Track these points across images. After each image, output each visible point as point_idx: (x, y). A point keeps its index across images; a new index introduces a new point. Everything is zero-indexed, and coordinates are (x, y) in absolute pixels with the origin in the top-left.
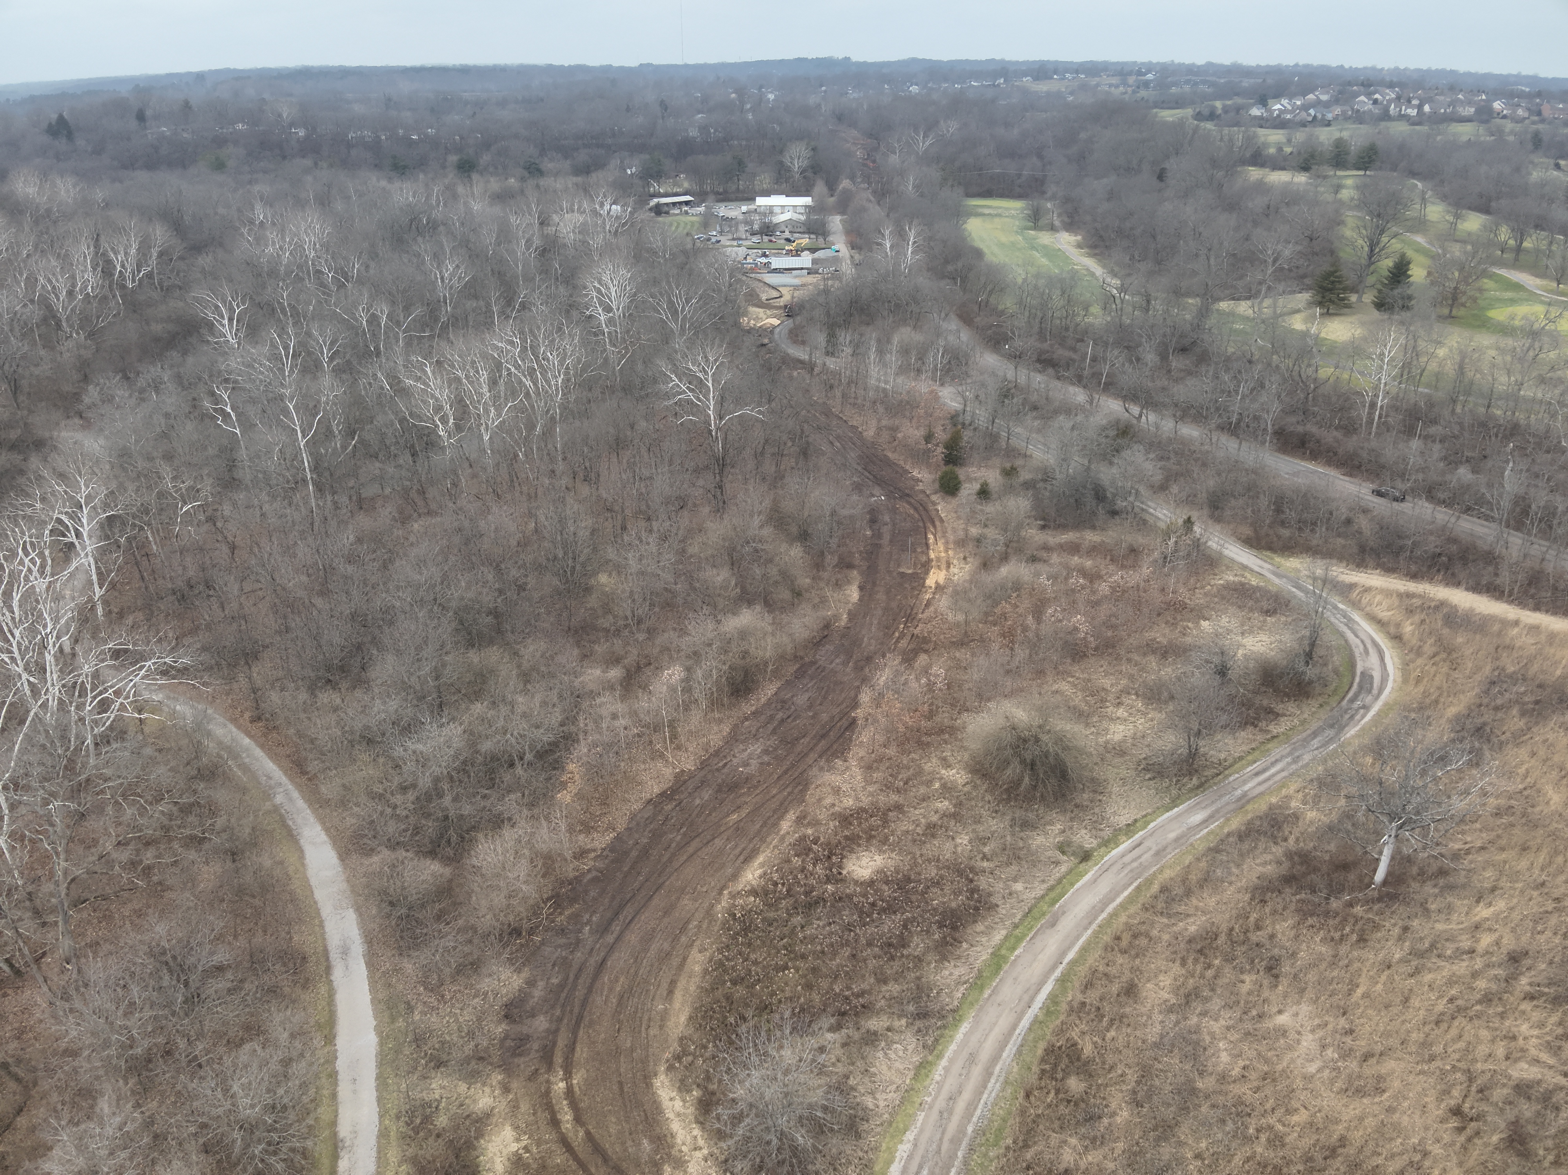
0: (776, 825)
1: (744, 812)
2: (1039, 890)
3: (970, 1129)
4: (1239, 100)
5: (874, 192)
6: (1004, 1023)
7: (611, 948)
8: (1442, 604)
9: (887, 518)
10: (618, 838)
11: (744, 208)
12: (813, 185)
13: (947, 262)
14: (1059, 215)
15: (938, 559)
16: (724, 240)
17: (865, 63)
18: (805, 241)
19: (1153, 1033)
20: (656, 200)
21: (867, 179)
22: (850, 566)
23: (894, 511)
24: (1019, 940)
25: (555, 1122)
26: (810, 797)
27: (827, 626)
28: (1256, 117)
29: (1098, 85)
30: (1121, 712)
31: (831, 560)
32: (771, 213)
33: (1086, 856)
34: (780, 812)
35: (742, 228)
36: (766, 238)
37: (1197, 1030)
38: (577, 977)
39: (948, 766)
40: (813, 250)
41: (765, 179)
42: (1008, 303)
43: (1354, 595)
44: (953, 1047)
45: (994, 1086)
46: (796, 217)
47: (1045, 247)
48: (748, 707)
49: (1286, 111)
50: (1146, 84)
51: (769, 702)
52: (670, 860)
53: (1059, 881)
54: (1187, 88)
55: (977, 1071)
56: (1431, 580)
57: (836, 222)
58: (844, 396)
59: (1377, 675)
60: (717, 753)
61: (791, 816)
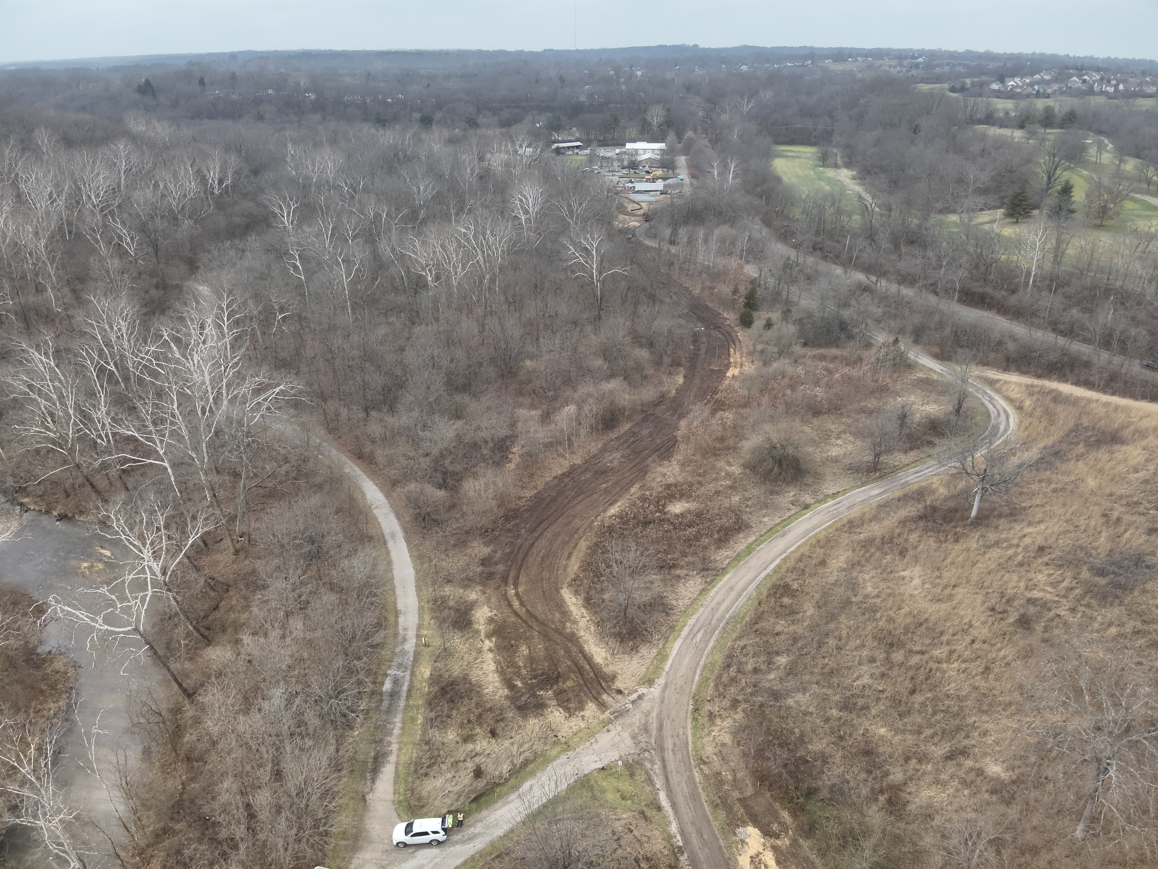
0: (628, 490)
1: (609, 484)
2: (777, 520)
3: (727, 616)
4: (984, 78)
5: (710, 141)
6: (750, 576)
7: (537, 539)
8: (1052, 391)
9: (704, 340)
10: (539, 492)
11: (618, 151)
12: (666, 136)
13: (757, 185)
14: (842, 157)
15: (736, 362)
16: (603, 172)
17: (709, 49)
18: (659, 172)
19: (832, 579)
20: (556, 145)
21: (705, 131)
22: (679, 365)
23: (709, 335)
24: (763, 542)
25: (510, 605)
26: (649, 477)
27: (663, 396)
28: (994, 90)
29: (881, 66)
30: (839, 442)
31: (667, 360)
32: (637, 154)
33: (807, 507)
34: (632, 483)
35: (616, 164)
36: (632, 171)
37: (857, 577)
38: (519, 549)
39: (732, 465)
40: (665, 179)
41: (633, 131)
42: (797, 213)
43: (998, 385)
44: (721, 583)
45: (742, 600)
46: (653, 156)
47: (829, 178)
48: (613, 435)
49: (1018, 86)
50: (917, 66)
51: (625, 433)
52: (568, 503)
53: (790, 517)
54: (947, 69)
55: (733, 594)
56: (1050, 379)
57: (682, 160)
58: (680, 268)
59: (1002, 427)
60: (594, 456)
61: (637, 486)
